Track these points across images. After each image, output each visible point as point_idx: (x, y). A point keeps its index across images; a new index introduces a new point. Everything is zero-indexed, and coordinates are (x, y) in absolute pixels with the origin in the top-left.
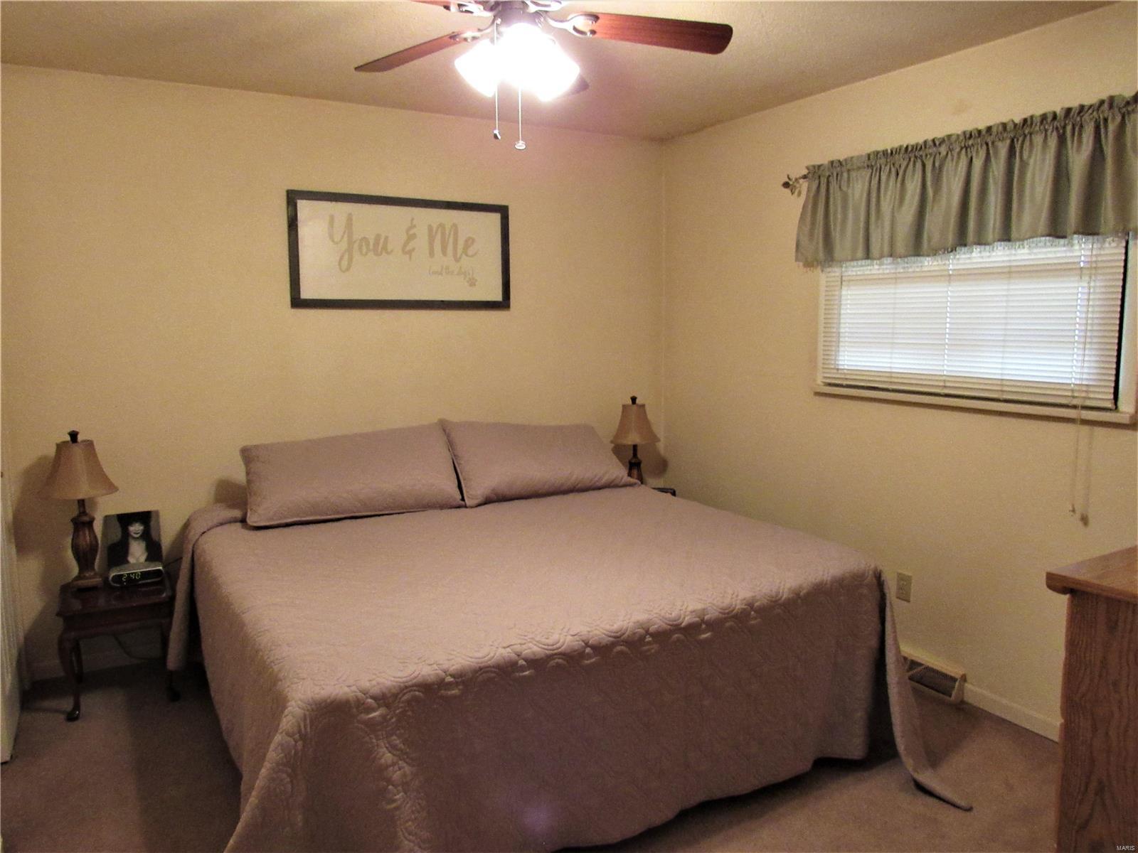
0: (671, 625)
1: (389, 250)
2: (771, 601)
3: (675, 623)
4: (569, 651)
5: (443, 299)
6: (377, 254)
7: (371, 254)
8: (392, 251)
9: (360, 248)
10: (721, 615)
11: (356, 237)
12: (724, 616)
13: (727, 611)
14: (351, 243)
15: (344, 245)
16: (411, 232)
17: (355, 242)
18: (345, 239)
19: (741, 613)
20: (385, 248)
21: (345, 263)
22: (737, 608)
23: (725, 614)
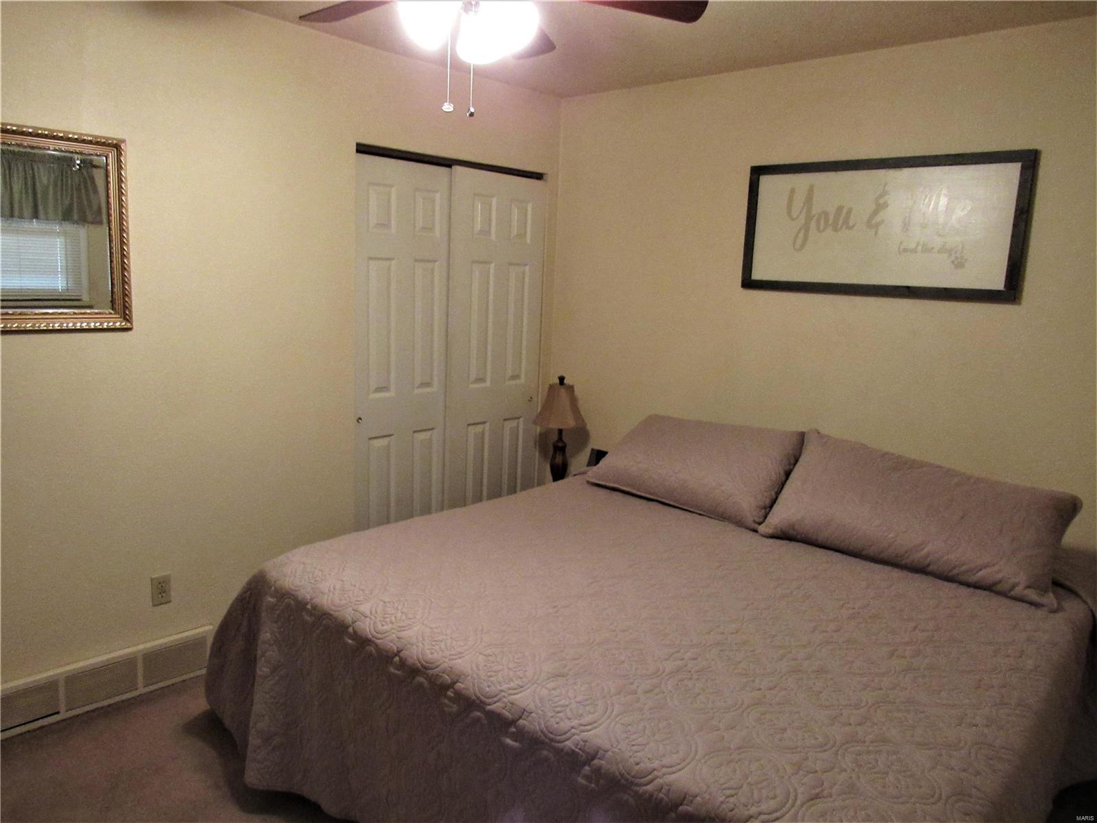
0: (478, 698)
1: (851, 224)
2: (622, 775)
3: (483, 699)
4: (381, 647)
5: (909, 284)
6: (836, 230)
7: (829, 231)
8: (853, 226)
9: (818, 221)
10: (540, 733)
11: (816, 210)
12: (543, 737)
13: (552, 736)
14: (809, 218)
15: (802, 220)
16: (881, 201)
17: (814, 216)
18: (803, 215)
19: (567, 753)
20: (846, 222)
21: (799, 242)
22: (567, 743)
23: (545, 735)
